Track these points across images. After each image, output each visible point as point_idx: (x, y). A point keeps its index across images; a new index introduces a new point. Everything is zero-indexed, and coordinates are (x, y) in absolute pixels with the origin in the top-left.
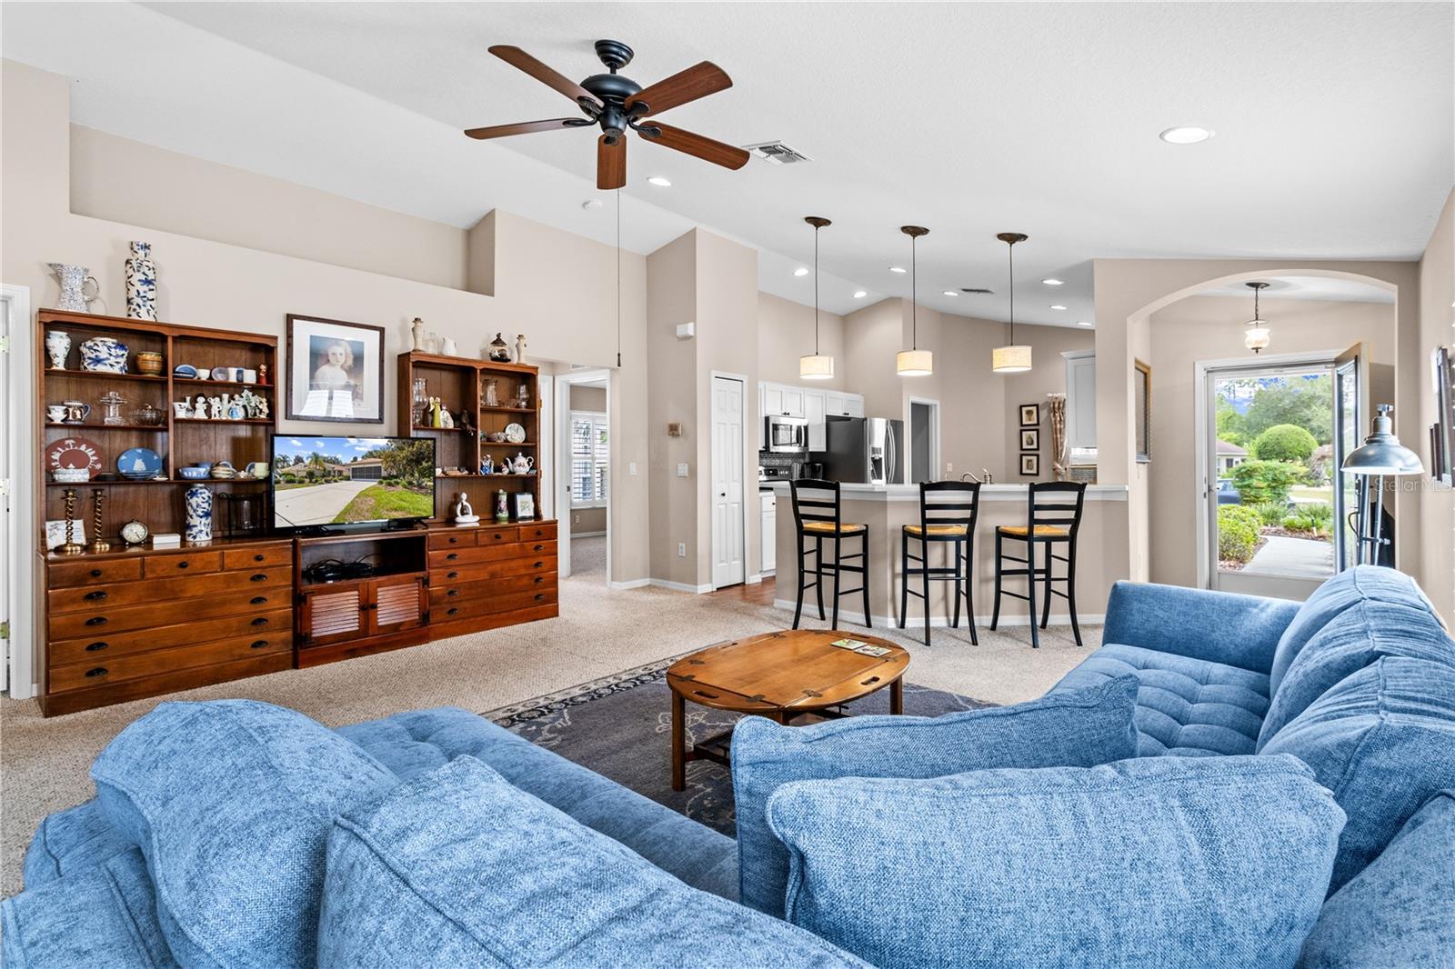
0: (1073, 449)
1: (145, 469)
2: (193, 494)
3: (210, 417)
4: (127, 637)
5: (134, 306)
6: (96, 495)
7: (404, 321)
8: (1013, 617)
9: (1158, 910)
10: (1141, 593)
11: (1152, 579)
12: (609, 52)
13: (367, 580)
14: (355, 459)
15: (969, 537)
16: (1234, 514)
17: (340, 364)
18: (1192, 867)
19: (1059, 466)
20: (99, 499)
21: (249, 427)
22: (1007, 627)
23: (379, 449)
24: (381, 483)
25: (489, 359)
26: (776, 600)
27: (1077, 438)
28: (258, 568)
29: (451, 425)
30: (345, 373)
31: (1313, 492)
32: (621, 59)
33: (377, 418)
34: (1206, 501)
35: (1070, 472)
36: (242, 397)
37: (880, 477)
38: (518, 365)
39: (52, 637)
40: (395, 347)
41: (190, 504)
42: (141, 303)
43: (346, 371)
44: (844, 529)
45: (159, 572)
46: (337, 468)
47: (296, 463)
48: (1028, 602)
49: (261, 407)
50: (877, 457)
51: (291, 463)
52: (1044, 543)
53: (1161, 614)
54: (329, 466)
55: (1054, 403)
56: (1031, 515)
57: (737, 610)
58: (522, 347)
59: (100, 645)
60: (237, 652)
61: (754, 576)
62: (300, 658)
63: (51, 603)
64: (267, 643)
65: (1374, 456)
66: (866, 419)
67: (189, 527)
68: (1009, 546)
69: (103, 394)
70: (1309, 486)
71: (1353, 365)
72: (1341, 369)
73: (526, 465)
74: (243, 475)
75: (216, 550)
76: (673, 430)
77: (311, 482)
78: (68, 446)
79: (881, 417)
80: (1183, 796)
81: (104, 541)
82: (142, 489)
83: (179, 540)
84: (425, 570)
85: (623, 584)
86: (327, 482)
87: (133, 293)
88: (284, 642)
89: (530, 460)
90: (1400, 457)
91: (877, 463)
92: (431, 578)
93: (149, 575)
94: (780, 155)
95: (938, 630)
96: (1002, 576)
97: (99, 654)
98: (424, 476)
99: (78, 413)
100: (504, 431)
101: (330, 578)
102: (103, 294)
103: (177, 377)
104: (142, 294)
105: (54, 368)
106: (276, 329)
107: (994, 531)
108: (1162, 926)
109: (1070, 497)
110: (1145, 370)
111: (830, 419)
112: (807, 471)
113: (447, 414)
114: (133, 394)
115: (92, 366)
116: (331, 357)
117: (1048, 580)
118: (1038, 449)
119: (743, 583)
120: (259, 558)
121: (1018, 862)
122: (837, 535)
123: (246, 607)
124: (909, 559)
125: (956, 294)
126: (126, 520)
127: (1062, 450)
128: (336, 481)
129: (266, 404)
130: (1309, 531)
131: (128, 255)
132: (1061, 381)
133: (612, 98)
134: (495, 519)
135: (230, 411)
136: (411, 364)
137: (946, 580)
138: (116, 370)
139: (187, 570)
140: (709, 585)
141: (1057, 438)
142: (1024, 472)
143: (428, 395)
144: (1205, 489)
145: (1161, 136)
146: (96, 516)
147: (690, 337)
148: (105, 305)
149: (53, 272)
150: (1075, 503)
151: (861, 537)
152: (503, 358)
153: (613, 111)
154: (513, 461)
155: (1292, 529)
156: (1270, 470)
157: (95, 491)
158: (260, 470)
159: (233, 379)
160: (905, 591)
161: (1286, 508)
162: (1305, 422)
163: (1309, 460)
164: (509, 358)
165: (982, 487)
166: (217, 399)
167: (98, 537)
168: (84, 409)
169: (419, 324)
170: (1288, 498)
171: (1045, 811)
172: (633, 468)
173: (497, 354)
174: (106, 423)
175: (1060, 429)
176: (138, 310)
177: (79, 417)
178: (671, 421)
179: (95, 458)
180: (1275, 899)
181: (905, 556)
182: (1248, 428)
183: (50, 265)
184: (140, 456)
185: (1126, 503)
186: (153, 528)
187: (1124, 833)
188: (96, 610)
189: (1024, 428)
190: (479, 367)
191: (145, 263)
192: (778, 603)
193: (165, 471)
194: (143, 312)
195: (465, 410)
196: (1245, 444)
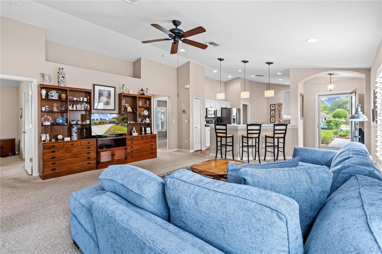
0: (284, 116)
1: (62, 122)
2: (73, 128)
3: (77, 109)
4: (60, 162)
5: (60, 83)
6: (52, 128)
7: (120, 85)
8: (270, 157)
9: (302, 188)
10: (301, 149)
11: (304, 146)
12: (176, 23)
13: (113, 148)
14: (110, 119)
15: (259, 137)
16: (326, 132)
17: (105, 96)
18: (308, 182)
19: (280, 120)
20: (52, 129)
21: (85, 112)
22: (268, 160)
23: (115, 117)
24: (115, 125)
25: (140, 94)
26: (210, 154)
27: (285, 113)
28: (88, 145)
29: (131, 111)
30: (106, 98)
31: (347, 127)
32: (178, 24)
33: (114, 109)
34: (318, 128)
35: (283, 121)
36: (83, 104)
37: (235, 123)
38: (147, 96)
39: (44, 161)
40: (118, 92)
41: (72, 130)
42: (61, 82)
43: (107, 98)
44: (228, 136)
45: (67, 146)
46: (106, 121)
47: (97, 120)
48: (273, 153)
49: (88, 107)
50: (234, 118)
51: (96, 120)
52: (277, 139)
53: (306, 154)
54: (104, 121)
55: (279, 104)
56: (274, 132)
57: (200, 156)
58: (148, 91)
59: (54, 163)
60: (84, 165)
61: (204, 148)
62: (98, 167)
63: (44, 153)
64: (90, 163)
65: (356, 116)
66: (231, 108)
67: (72, 136)
68: (269, 140)
69: (53, 104)
70: (346, 125)
71: (355, 94)
72: (352, 95)
73: (149, 120)
74: (84, 123)
75: (79, 141)
76: (184, 111)
77: (100, 124)
78: (45, 116)
79: (235, 108)
80: (306, 171)
81: (54, 139)
82: (61, 127)
83: (70, 139)
84: (126, 146)
85: (171, 150)
86: (103, 124)
87: (60, 80)
88: (94, 163)
89: (150, 119)
90: (362, 117)
91: (234, 119)
92: (127, 148)
93: (65, 147)
94: (213, 45)
95: (251, 160)
96: (267, 147)
97: (54, 165)
98: (125, 123)
99: (48, 108)
100: (143, 112)
101: (104, 148)
102: (53, 80)
103: (70, 100)
104: (62, 80)
105: (43, 98)
106: (91, 88)
107: (265, 136)
108: (303, 191)
109: (284, 127)
110: (303, 96)
111: (222, 108)
112: (216, 121)
113: (130, 108)
114: (59, 104)
115: (51, 97)
116: (103, 95)
117: (278, 148)
118: (275, 116)
119: (201, 150)
120: (89, 143)
121: (280, 180)
122: (226, 137)
123: (86, 155)
124: (244, 143)
125: (254, 77)
126: (58, 134)
127: (281, 116)
128: (105, 124)
129: (89, 106)
130: (345, 136)
131: (58, 71)
132: (281, 98)
133: (177, 34)
134: (141, 134)
135: (81, 108)
136: (122, 96)
137: (253, 148)
138: (56, 98)
139: (73, 146)
140: (193, 150)
141: (280, 113)
142: (271, 121)
143: (126, 104)
144: (318, 125)
145: (306, 41)
146: (52, 133)
147: (188, 88)
148: (53, 83)
149: (42, 75)
150: (285, 129)
151: (232, 138)
152: (143, 94)
153: (177, 37)
154: (145, 120)
155: (341, 136)
156: (335, 121)
157: (52, 127)
158: (88, 122)
159: (82, 100)
160: (243, 151)
161: (340, 131)
162: (345, 108)
163: (346, 118)
164: (145, 94)
165: (262, 125)
166: (78, 105)
167: (52, 138)
168: (49, 108)
169: (124, 86)
170: (341, 128)
171: (284, 173)
172: (174, 121)
173: (142, 93)
174: (54, 111)
175: (281, 111)
176: (61, 84)
177: (48, 109)
178: (183, 109)
179: (51, 119)
180: (321, 187)
181: (243, 142)
182: (330, 110)
183: (41, 74)
184: (61, 119)
185: (297, 129)
186: (64, 136)
187: (297, 176)
188: (54, 155)
189: (271, 110)
190: (138, 96)
191: (62, 73)
192: (211, 154)
193: (67, 122)
194: (62, 84)
195: (134, 107)
196: (329, 114)
